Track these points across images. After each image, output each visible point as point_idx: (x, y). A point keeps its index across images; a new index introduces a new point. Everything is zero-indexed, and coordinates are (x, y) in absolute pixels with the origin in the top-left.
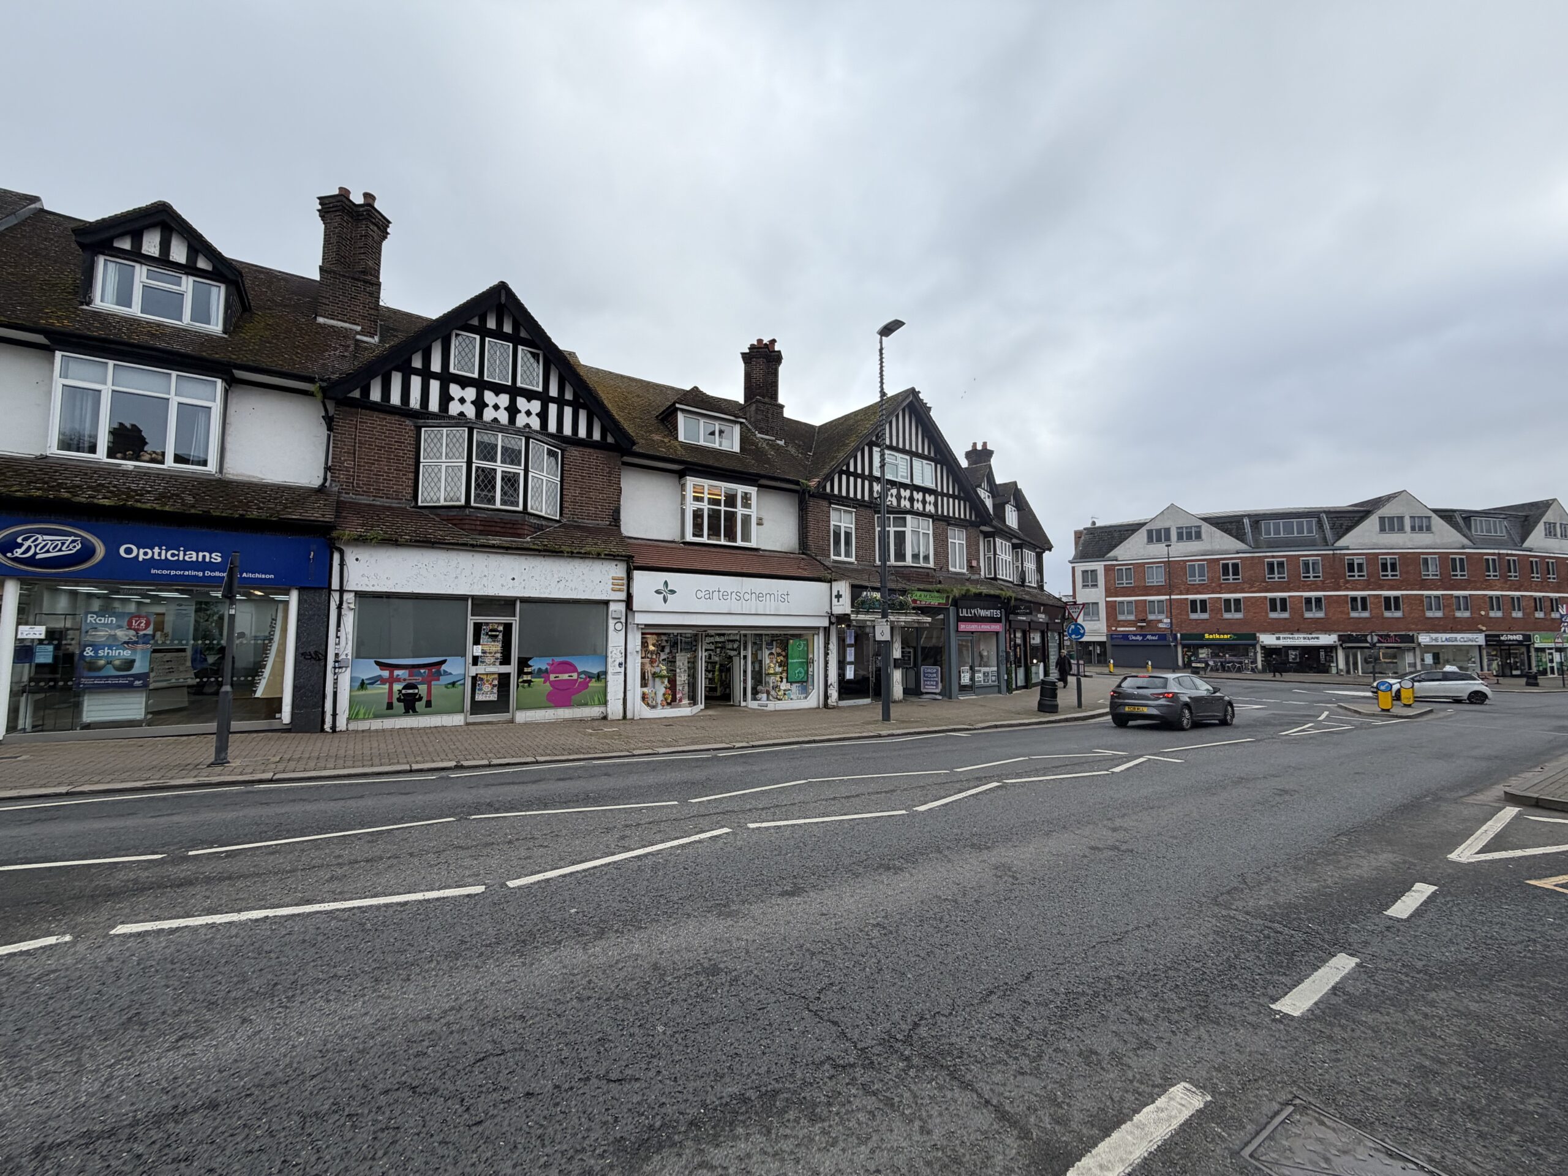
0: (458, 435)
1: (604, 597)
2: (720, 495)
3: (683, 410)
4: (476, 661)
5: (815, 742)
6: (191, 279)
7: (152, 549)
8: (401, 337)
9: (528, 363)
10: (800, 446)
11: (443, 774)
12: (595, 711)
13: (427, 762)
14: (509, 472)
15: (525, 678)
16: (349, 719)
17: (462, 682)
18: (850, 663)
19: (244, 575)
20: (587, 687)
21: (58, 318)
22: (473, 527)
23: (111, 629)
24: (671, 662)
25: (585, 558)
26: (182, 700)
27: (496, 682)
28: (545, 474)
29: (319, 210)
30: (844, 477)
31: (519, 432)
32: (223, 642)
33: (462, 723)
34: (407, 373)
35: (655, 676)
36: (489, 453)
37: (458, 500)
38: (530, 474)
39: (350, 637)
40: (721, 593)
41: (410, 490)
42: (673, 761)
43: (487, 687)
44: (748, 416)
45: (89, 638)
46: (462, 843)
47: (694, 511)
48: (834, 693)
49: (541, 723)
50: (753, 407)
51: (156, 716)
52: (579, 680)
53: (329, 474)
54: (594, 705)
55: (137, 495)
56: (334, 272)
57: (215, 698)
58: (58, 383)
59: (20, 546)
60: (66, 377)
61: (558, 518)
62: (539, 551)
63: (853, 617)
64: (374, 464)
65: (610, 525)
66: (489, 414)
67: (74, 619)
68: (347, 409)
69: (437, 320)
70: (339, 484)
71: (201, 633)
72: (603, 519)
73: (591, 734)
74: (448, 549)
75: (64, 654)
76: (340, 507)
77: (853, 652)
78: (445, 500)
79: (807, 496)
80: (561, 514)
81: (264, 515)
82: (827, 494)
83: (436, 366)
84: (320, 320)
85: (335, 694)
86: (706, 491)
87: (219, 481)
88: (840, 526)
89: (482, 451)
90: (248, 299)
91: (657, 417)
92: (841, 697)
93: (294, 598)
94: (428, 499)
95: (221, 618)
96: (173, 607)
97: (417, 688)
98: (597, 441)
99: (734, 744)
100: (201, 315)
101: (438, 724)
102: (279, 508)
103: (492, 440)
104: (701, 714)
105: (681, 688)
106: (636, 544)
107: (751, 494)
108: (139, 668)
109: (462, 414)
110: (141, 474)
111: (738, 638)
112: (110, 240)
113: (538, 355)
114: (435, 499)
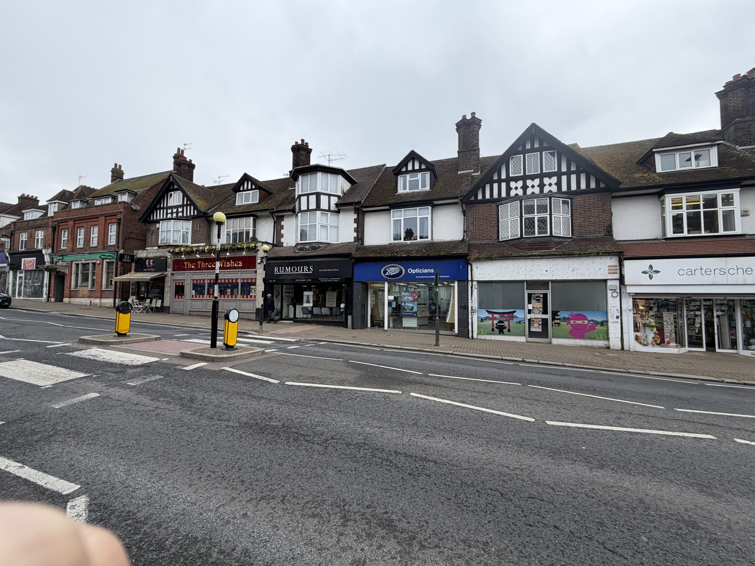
0: (515, 205)
1: (603, 277)
2: (699, 201)
3: (659, 152)
4: (530, 312)
6: (421, 173)
7: (416, 269)
8: (489, 168)
9: (549, 159)
11: (516, 363)
12: (602, 343)
13: (509, 356)
14: (541, 217)
15: (556, 321)
16: (477, 334)
17: (524, 321)
19: (441, 277)
20: (595, 329)
21: (391, 200)
22: (525, 247)
23: (408, 297)
24: (659, 317)
25: (589, 256)
26: (426, 322)
27: (541, 323)
28: (561, 214)
29: (456, 129)
31: (546, 196)
32: (437, 302)
33: (525, 341)
34: (492, 182)
35: (645, 325)
36: (530, 210)
37: (517, 235)
38: (553, 216)
39: (476, 300)
40: (703, 271)
41: (496, 235)
43: (536, 325)
44: (726, 137)
45: (403, 300)
46: (524, 396)
47: (673, 216)
49: (566, 346)
50: (732, 129)
51: (420, 326)
52: (589, 325)
53: (465, 234)
54: (600, 340)
55: (411, 252)
56: (462, 151)
57: (434, 322)
58: (392, 219)
59: (387, 271)
61: (570, 236)
62: (560, 255)
64: (481, 226)
65: (605, 235)
66: (529, 191)
67: (400, 293)
68: (470, 205)
69: (503, 155)
70: (469, 237)
71: (431, 299)
72: (599, 232)
73: (598, 356)
74: (514, 259)
75: (398, 305)
76: (470, 246)
78: (511, 237)
80: (572, 234)
81: (445, 254)
83: (504, 176)
84: (459, 173)
85: (472, 323)
86: (684, 201)
87: (432, 243)
89: (527, 210)
90: (436, 174)
91: (638, 162)
93: (456, 283)
94: (504, 237)
95: (436, 293)
96: (423, 289)
97: (504, 323)
98: (593, 189)
99: (723, 379)
100: (424, 186)
101: (514, 340)
102: (450, 250)
103: (532, 203)
104: (688, 354)
105: (668, 335)
106: (625, 245)
107: (732, 194)
108: (415, 310)
109: (517, 195)
110: (412, 244)
111: (725, 302)
112: (401, 170)
113: (554, 152)
114: (507, 237)
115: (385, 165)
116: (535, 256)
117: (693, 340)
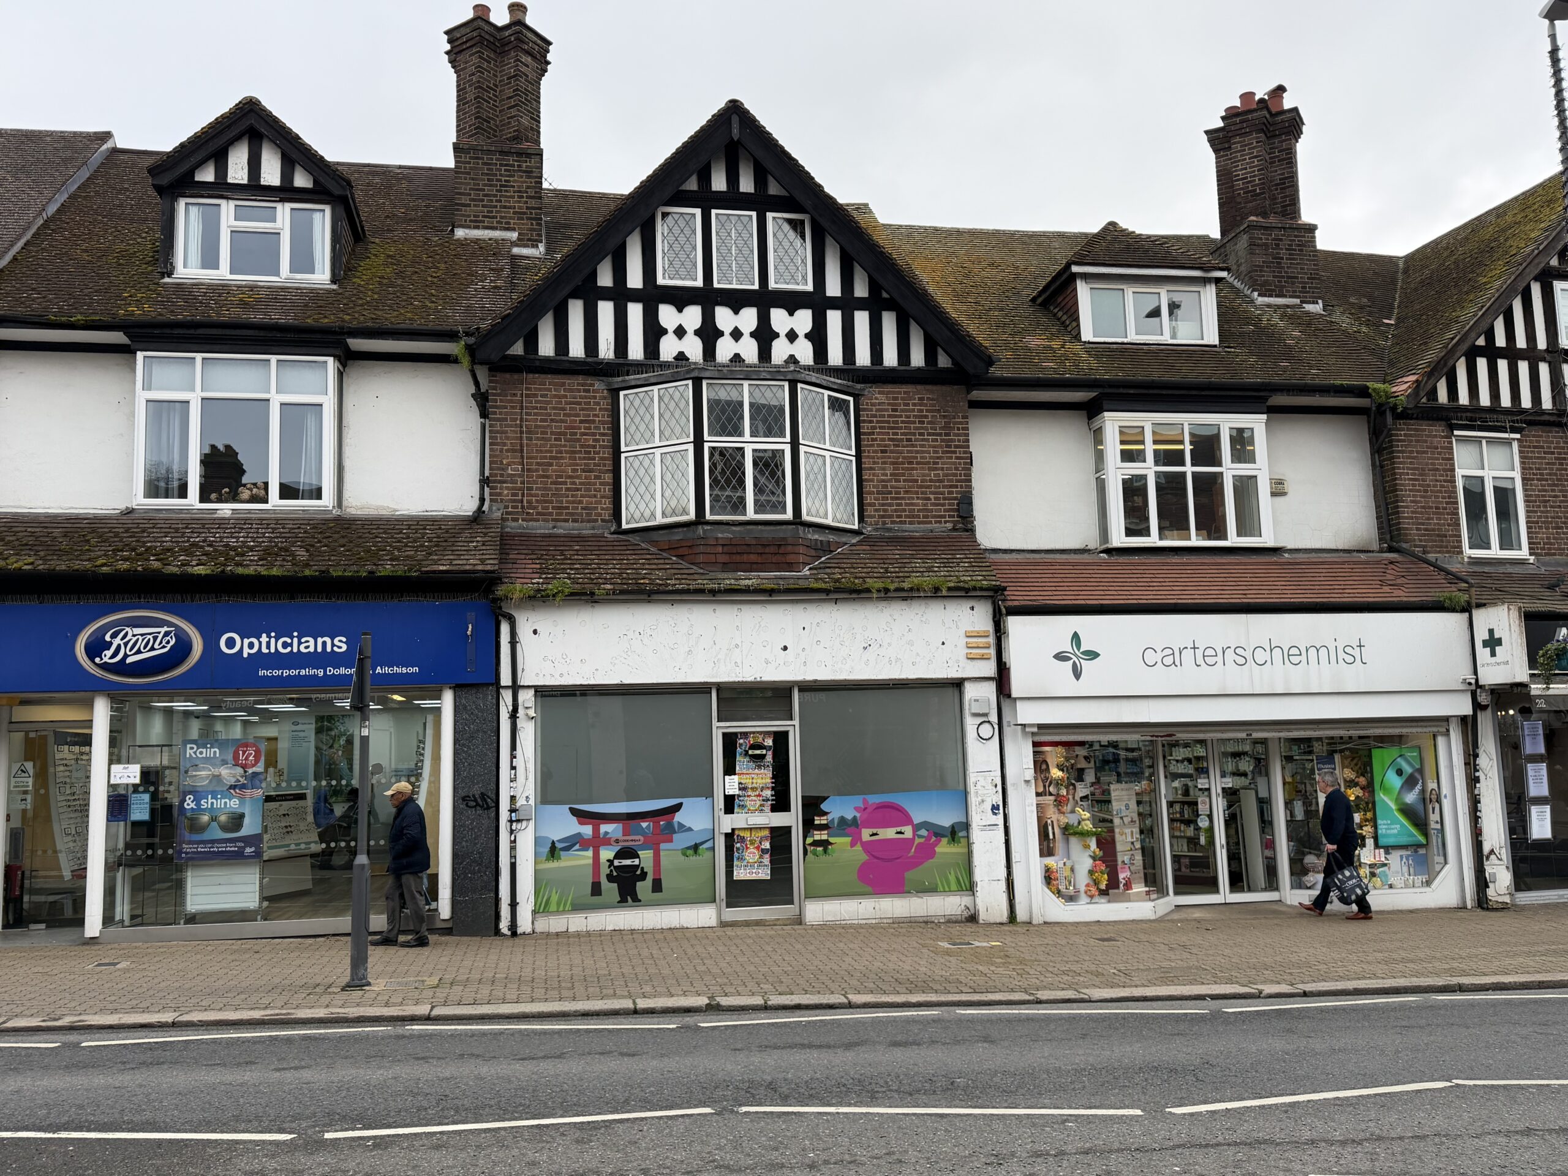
0: (677, 395)
1: (953, 674)
2: (1182, 442)
3: (1085, 277)
4: (730, 804)
5: (1461, 989)
6: (288, 206)
7: (258, 637)
8: (578, 236)
9: (786, 244)
10: (1362, 308)
11: (689, 1020)
12: (951, 904)
13: (660, 995)
14: (765, 451)
15: (819, 836)
16: (535, 912)
17: (709, 844)
18: (1539, 801)
19: (379, 670)
20: (931, 854)
21: (139, 304)
22: (712, 558)
23: (214, 765)
24: (1100, 801)
25: (912, 598)
26: (302, 877)
27: (767, 845)
28: (827, 446)
29: (447, 53)
30: (1482, 364)
31: (777, 374)
32: (355, 782)
33: (713, 922)
34: (591, 295)
35: (1068, 831)
36: (729, 420)
37: (685, 512)
38: (802, 449)
39: (531, 766)
40: (1199, 653)
41: (608, 504)
42: (1124, 1017)
43: (751, 855)
44: (1232, 262)
45: (188, 781)
47: (1124, 481)
48: (1501, 876)
49: (851, 926)
50: (1243, 242)
51: (273, 903)
52: (918, 841)
53: (487, 490)
54: (948, 891)
55: (237, 555)
56: (474, 149)
57: (346, 875)
58: (142, 396)
59: (108, 645)
60: (150, 389)
61: (856, 527)
62: (827, 592)
63: (1536, 689)
64: (551, 465)
65: (954, 529)
66: (725, 349)
67: (171, 751)
68: (508, 376)
69: (632, 195)
70: (502, 506)
71: (326, 768)
72: (940, 519)
73: (948, 953)
74: (673, 602)
75: (162, 807)
76: (506, 543)
77: (1544, 772)
78: (664, 515)
79: (1389, 419)
80: (861, 519)
81: (401, 570)
82: (1442, 408)
83: (635, 279)
84: (460, 233)
85: (513, 867)
86: (1149, 437)
87: (338, 520)
88: (1481, 479)
89: (718, 418)
90: (360, 222)
91: (1034, 300)
92: (1521, 883)
93: (447, 702)
94: (637, 515)
95: (350, 742)
96: (287, 727)
97: (638, 856)
98: (919, 369)
99: (1260, 987)
100: (303, 261)
101: (675, 924)
102: (420, 555)
103: (734, 395)
104: (1176, 916)
105: (1126, 859)
106: (1007, 563)
107: (1252, 429)
108: (249, 827)
109: (681, 357)
110: (241, 523)
111: (1247, 748)
112: (191, 173)
113: (802, 222)
114: (647, 514)
115: (106, 136)
116: (746, 591)
117: (1183, 869)
